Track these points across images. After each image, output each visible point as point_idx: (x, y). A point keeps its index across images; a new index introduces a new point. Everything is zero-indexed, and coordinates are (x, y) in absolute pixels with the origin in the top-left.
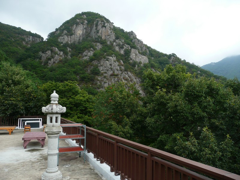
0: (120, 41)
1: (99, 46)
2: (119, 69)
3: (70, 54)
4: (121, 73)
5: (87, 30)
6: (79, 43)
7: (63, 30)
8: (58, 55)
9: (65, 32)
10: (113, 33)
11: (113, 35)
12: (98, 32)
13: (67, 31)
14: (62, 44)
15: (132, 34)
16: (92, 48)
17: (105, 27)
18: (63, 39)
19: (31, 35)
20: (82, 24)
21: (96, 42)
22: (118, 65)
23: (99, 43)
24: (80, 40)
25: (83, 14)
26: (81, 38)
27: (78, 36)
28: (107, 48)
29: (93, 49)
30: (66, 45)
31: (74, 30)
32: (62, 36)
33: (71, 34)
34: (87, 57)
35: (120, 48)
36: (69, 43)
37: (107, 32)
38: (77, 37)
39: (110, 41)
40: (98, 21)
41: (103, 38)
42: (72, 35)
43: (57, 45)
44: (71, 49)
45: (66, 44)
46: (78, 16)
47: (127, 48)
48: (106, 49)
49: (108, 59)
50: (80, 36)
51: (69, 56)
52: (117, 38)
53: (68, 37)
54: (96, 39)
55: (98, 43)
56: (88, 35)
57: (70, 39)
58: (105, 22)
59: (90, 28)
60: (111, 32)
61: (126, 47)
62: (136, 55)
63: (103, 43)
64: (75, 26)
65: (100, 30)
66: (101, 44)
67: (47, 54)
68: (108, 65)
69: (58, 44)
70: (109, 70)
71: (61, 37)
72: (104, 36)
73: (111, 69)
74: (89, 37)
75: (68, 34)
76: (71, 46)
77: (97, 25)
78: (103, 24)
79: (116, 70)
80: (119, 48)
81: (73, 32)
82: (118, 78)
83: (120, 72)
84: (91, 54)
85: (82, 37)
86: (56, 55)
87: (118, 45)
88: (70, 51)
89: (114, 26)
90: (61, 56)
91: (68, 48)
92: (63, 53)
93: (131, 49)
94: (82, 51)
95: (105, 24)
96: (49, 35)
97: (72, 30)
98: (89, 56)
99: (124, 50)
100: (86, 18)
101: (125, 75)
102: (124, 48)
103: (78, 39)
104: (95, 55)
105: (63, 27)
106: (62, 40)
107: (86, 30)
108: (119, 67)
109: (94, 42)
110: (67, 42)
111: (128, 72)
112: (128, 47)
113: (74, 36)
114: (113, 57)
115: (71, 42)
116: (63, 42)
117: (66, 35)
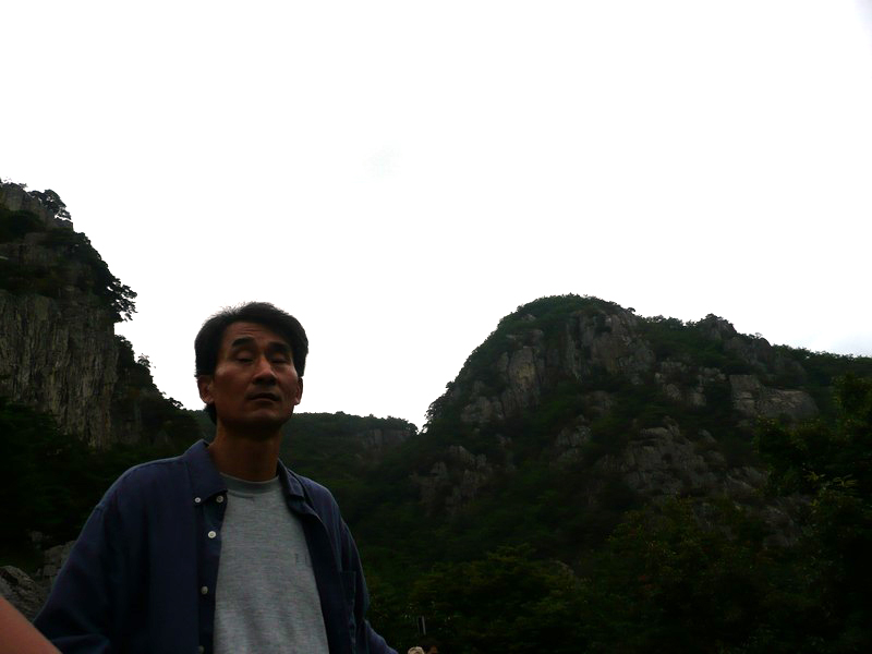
0: (678, 361)
1: (605, 402)
2: (703, 464)
3: (511, 455)
4: (716, 479)
5: (548, 357)
6: (532, 408)
7: (470, 384)
8: (471, 469)
9: (478, 385)
10: (640, 341)
11: (644, 348)
12: (588, 356)
13: (485, 382)
14: (477, 430)
15: (715, 326)
16: (581, 416)
17: (608, 330)
18: (479, 410)
19: (377, 427)
20: (528, 342)
21: (591, 389)
22: (698, 452)
23: (602, 392)
24: (532, 398)
25: (524, 311)
26: (537, 392)
27: (524, 387)
28: (635, 401)
29: (585, 416)
30: (492, 428)
31: (507, 372)
32: (472, 402)
33: (499, 388)
34: (570, 452)
35: (685, 385)
36: (500, 417)
37: (620, 346)
38: (522, 392)
39: (639, 372)
40: (577, 318)
41: (609, 369)
42: (504, 389)
43: (461, 434)
44: (509, 439)
45: (489, 424)
46: (508, 324)
47: (712, 380)
48: (632, 405)
49: (651, 436)
50: (532, 386)
51: (511, 465)
52: (662, 353)
53: (492, 401)
54: (586, 378)
55: (597, 392)
56: (556, 374)
57: (498, 404)
58: (603, 312)
59: (556, 350)
60: (634, 341)
61: (707, 374)
62: (756, 395)
63: (615, 385)
64: (505, 356)
65: (595, 345)
66: (609, 391)
67: (435, 475)
68: (658, 460)
69: (463, 432)
70: (668, 476)
71: (469, 406)
72: (613, 362)
73: (674, 472)
74: (562, 378)
75: (490, 389)
76: (508, 426)
77: (577, 333)
78: (596, 325)
79: (694, 473)
80: (680, 388)
81: (505, 378)
82: (713, 499)
83: (713, 477)
84: (583, 435)
85: (538, 389)
86: (466, 472)
87: (675, 378)
88: (506, 445)
89: (639, 318)
90: (482, 470)
91: (500, 436)
92: (487, 457)
93: (728, 379)
94: (550, 433)
95: (603, 319)
96: (430, 412)
97: (500, 373)
98: (577, 447)
99: (700, 389)
100: (535, 322)
101: (736, 481)
102: (697, 382)
103: (525, 398)
104: (597, 437)
106: (474, 415)
107: (545, 359)
108: (701, 458)
109: (585, 393)
110: (493, 418)
111: (747, 468)
112: (713, 376)
113: (510, 391)
114: (667, 428)
115: (505, 415)
116: (480, 422)
117: (482, 395)
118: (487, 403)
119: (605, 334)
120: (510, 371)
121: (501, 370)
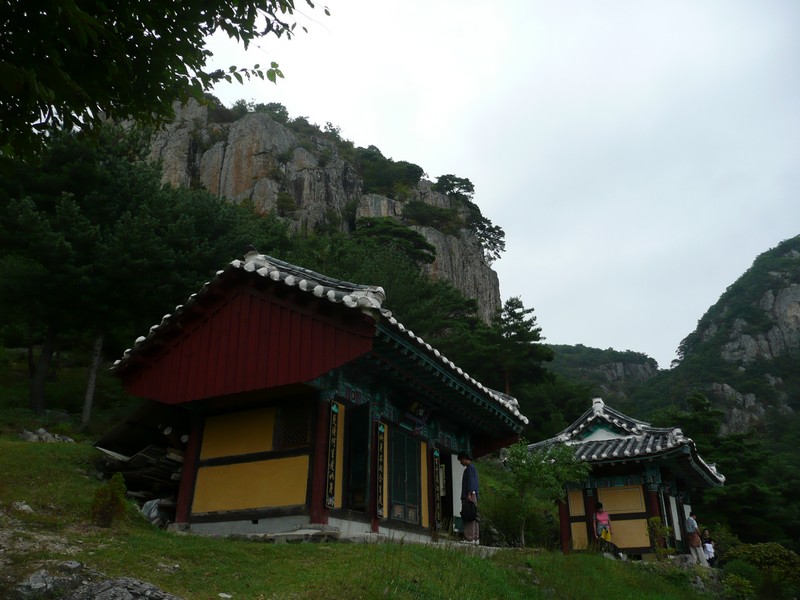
3: (784, 396)
7: (730, 320)
8: (739, 407)
9: (740, 323)
13: (747, 320)
14: (742, 369)
18: (741, 348)
19: (619, 361)
20: (797, 280)
25: (787, 246)
27: (793, 326)
30: (758, 368)
31: (772, 310)
32: (734, 340)
33: (765, 326)
36: (767, 356)
38: (791, 331)
42: (771, 328)
43: (724, 372)
44: (780, 379)
45: (755, 363)
46: (765, 262)
51: (786, 406)
53: (757, 340)
57: (765, 343)
64: (770, 294)
71: (730, 344)
75: (754, 327)
76: (777, 366)
81: (771, 317)
86: (735, 410)
88: (777, 386)
90: (752, 410)
91: (768, 376)
92: (756, 396)
96: (681, 348)
97: (764, 311)
103: (795, 337)
105: (726, 309)
106: (736, 353)
110: (759, 357)
113: (778, 330)
115: (772, 355)
116: (744, 360)
117: (745, 333)
118: (752, 341)
120: (777, 310)
121: (766, 308)
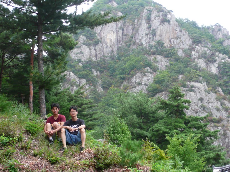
2: (220, 107)
3: (100, 82)
4: (226, 115)
5: (125, 30)
6: (112, 58)
8: (77, 86)
10: (183, 31)
11: (187, 36)
12: (154, 34)
13: (87, 37)
14: (80, 65)
15: (220, 30)
16: (148, 68)
17: (169, 21)
18: (81, 53)
21: (154, 53)
22: (217, 99)
23: (161, 57)
24: (112, 51)
26: (115, 49)
27: (109, 44)
28: (180, 65)
29: (151, 68)
30: (89, 65)
31: (100, 34)
32: (78, 48)
33: (96, 42)
34: (140, 87)
35: (208, 61)
36: (94, 59)
37: (173, 32)
39: (182, 49)
40: (150, 11)
41: (165, 45)
42: (98, 44)
44: (98, 72)
45: (87, 62)
47: (223, 61)
48: (180, 67)
49: (193, 87)
50: (113, 45)
51: (100, 87)
52: (196, 41)
53: (90, 49)
54: (151, 47)
55: (158, 56)
56: (130, 41)
57: (94, 52)
59: (131, 27)
60: (181, 31)
61: (221, 58)
63: (169, 54)
65: (159, 29)
66: (166, 56)
68: (195, 100)
69: (72, 64)
70: (200, 110)
71: (76, 50)
72: (167, 41)
73: (204, 108)
74: (134, 44)
75: (90, 42)
76: (98, 65)
77: (149, 20)
78: (161, 17)
79: (214, 110)
80: (205, 62)
81: (99, 37)
82: (224, 126)
84: (149, 79)
85: (116, 47)
87: (203, 56)
88: (97, 76)
91: (93, 70)
92: (87, 81)
94: (128, 74)
95: (166, 16)
97: (96, 33)
98: (145, 85)
99: (216, 65)
100: (118, 7)
102: (215, 61)
103: (108, 50)
104: (158, 81)
106: (79, 55)
107: (123, 30)
108: (219, 103)
109: (150, 55)
110: (90, 60)
112: (224, 59)
113: (101, 45)
114: (201, 83)
115: (96, 59)
116: (83, 60)
117: (85, 45)
118: (88, 50)
119: (166, 23)
120: (102, 34)
121: (97, 32)
